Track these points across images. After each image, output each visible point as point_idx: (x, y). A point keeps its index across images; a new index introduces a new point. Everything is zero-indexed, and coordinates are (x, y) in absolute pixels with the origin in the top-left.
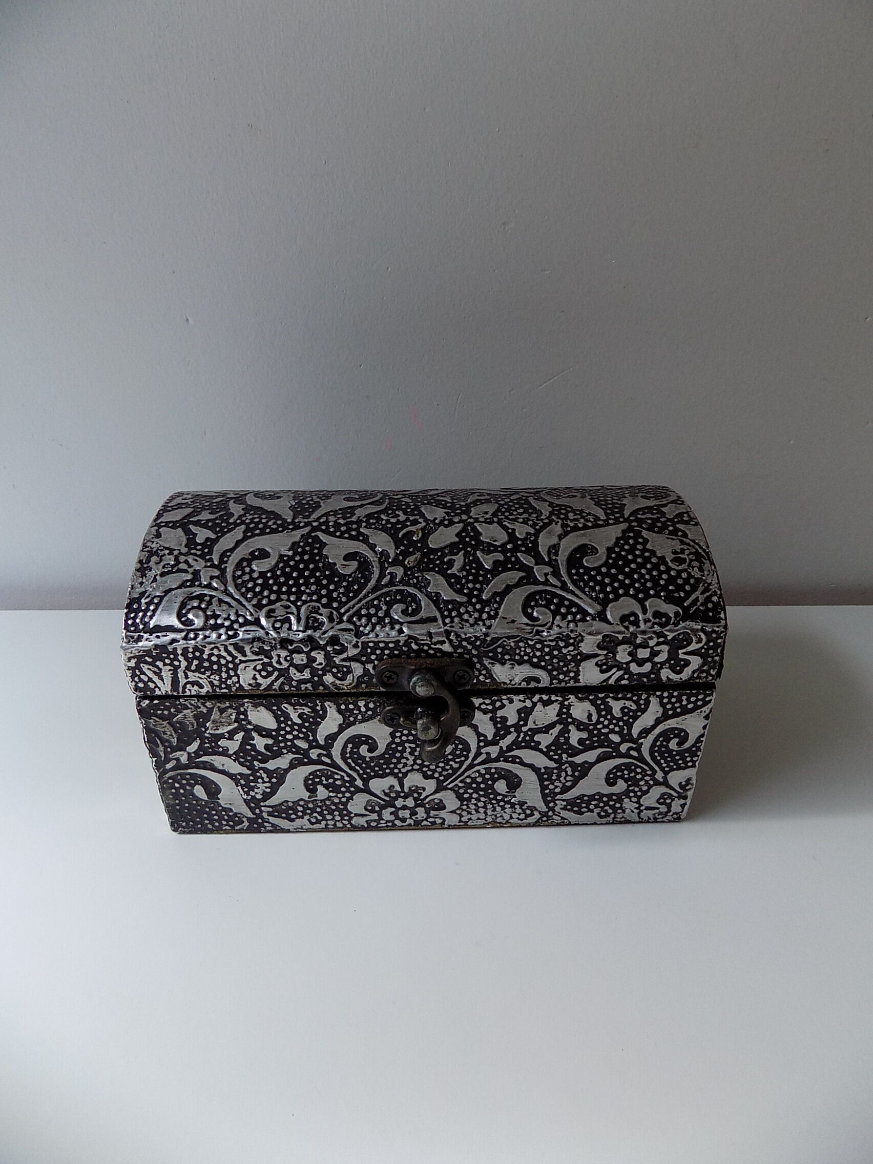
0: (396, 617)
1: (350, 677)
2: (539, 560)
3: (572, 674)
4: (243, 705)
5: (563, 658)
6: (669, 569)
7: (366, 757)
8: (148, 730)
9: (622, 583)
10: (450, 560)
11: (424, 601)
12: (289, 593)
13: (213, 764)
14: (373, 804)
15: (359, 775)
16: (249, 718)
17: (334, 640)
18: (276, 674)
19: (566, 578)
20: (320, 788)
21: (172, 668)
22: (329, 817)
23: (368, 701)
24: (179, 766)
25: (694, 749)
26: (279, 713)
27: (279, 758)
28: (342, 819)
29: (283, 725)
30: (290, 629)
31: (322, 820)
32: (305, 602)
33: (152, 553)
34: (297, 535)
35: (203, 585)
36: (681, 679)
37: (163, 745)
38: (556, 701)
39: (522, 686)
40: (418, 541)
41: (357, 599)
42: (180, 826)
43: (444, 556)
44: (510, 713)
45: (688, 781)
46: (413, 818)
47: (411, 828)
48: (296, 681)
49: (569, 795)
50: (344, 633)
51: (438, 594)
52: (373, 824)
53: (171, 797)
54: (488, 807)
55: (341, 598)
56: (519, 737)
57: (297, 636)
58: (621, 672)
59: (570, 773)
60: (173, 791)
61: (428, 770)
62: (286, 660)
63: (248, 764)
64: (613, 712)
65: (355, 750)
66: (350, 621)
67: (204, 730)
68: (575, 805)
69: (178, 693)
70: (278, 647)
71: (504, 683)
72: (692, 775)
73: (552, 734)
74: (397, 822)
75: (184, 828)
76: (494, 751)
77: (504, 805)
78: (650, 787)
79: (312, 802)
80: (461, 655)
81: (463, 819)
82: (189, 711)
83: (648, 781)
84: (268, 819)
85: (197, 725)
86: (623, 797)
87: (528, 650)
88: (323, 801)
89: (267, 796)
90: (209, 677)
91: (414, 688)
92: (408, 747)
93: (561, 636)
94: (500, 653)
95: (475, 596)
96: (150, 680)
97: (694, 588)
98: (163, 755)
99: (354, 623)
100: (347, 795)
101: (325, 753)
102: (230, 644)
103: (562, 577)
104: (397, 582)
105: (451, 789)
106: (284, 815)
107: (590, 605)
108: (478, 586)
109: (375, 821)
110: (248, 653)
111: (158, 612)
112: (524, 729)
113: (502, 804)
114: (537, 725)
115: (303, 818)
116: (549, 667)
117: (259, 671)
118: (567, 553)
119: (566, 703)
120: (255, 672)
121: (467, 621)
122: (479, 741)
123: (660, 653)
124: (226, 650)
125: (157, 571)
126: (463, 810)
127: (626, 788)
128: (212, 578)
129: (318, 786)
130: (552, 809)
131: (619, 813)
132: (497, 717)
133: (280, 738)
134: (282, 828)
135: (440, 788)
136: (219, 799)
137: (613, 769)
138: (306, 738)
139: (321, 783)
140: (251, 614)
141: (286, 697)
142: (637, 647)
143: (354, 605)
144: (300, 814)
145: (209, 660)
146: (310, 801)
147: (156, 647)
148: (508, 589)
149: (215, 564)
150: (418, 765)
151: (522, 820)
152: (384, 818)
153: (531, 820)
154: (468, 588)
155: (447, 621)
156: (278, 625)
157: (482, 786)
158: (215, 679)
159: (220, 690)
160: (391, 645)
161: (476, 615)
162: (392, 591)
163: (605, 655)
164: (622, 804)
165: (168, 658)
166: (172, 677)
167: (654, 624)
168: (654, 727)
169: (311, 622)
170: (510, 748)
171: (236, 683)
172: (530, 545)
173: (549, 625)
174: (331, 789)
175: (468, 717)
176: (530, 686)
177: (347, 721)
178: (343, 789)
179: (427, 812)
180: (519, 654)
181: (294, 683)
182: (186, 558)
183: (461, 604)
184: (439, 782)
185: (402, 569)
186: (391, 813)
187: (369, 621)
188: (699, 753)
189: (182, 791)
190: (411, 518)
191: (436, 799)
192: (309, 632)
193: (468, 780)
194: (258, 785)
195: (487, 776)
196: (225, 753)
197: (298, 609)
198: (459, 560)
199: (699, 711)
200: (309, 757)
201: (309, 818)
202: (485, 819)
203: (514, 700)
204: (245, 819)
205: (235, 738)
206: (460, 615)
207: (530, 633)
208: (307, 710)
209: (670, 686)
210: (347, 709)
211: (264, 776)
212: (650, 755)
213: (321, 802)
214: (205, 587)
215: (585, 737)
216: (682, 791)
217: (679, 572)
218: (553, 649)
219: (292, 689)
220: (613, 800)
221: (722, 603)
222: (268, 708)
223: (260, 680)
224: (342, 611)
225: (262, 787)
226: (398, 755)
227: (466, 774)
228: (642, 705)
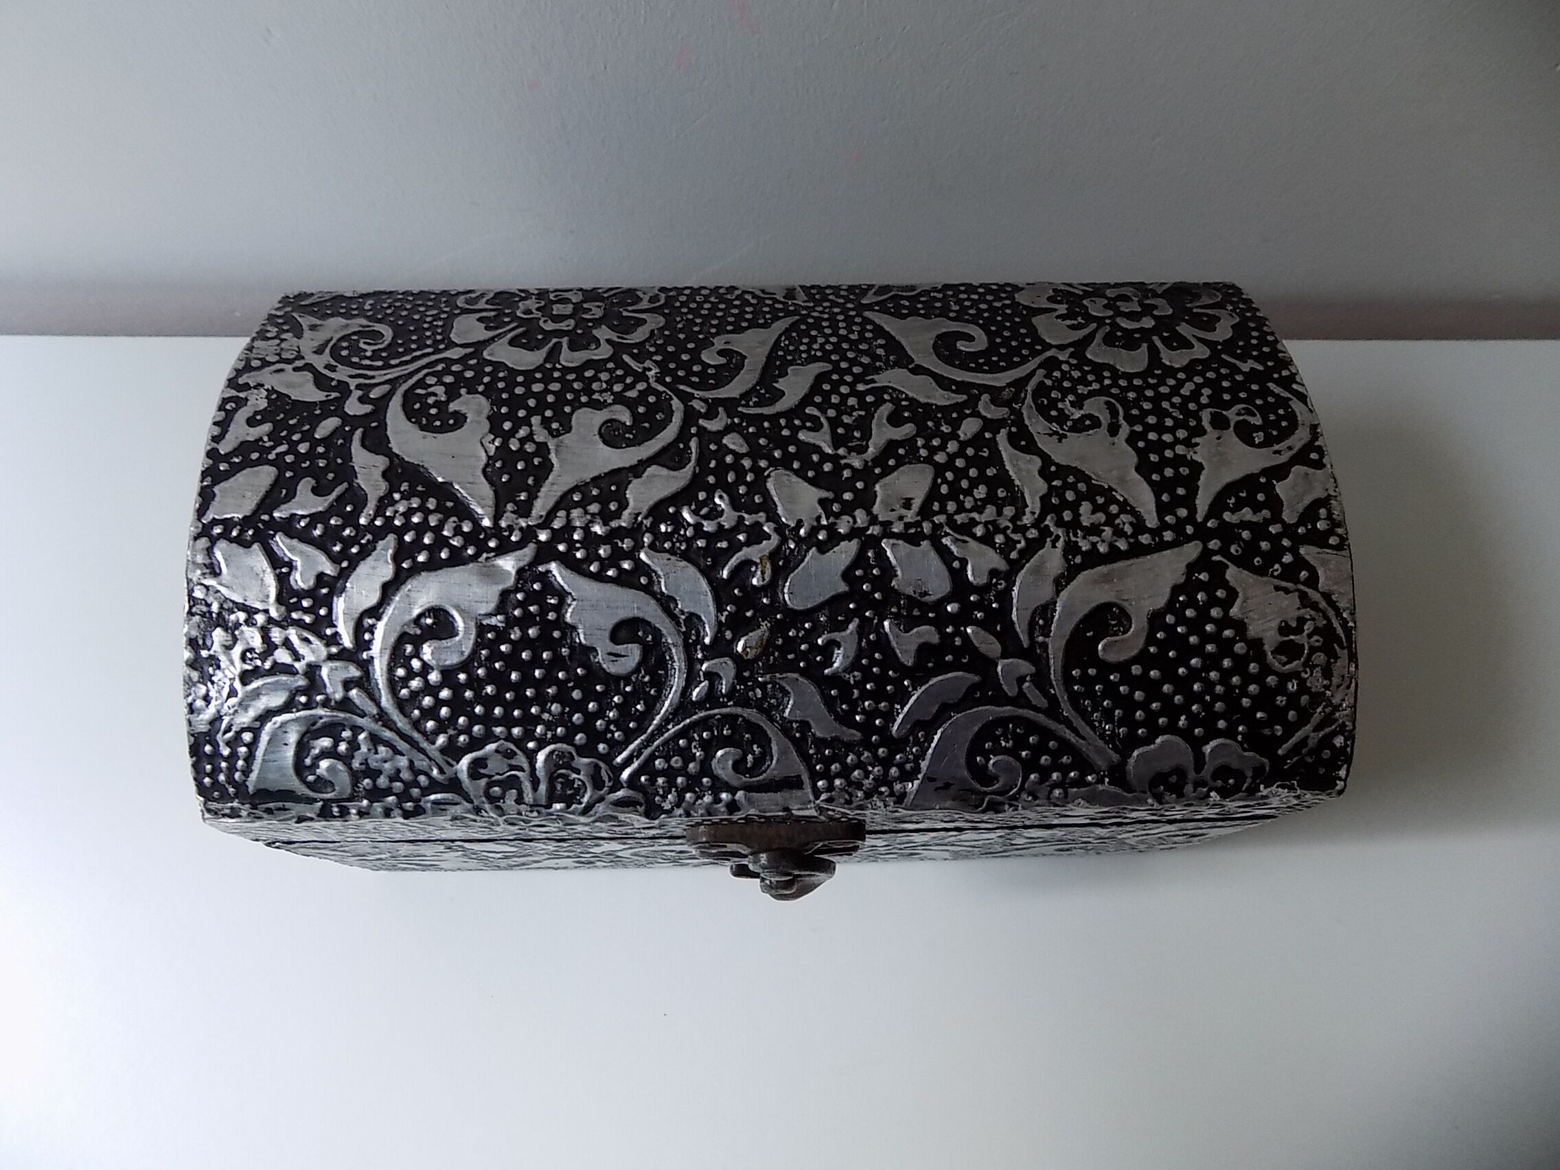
0: (723, 775)
2: (1011, 647)
6: (1266, 670)
9: (1167, 700)
10: (830, 641)
11: (776, 741)
12: (508, 721)
19: (1057, 690)
30: (520, 800)
32: (542, 744)
33: (209, 617)
34: (507, 570)
35: (333, 703)
40: (762, 590)
41: (644, 736)
43: (816, 630)
50: (625, 809)
51: (805, 726)
55: (613, 733)
66: (634, 783)
95: (877, 729)
97: (1304, 717)
99: (642, 789)
103: (1052, 686)
104: (723, 696)
107: (1099, 751)
108: (883, 706)
111: (256, 764)
118: (1068, 628)
121: (860, 787)
125: (231, 667)
128: (347, 684)
140: (441, 771)
143: (640, 748)
148: (943, 712)
149: (348, 651)
154: (864, 710)
155: (823, 786)
156: (496, 793)
161: (878, 771)
162: (712, 716)
169: (559, 787)
172: (995, 604)
173: (1014, 791)
182: (283, 633)
183: (850, 747)
185: (731, 663)
187: (671, 783)
190: (748, 519)
192: (558, 806)
197: (531, 756)
198: (847, 641)
206: (845, 771)
207: (976, 807)
214: (338, 706)
217: (1284, 678)
221: (1349, 749)
224: (618, 761)
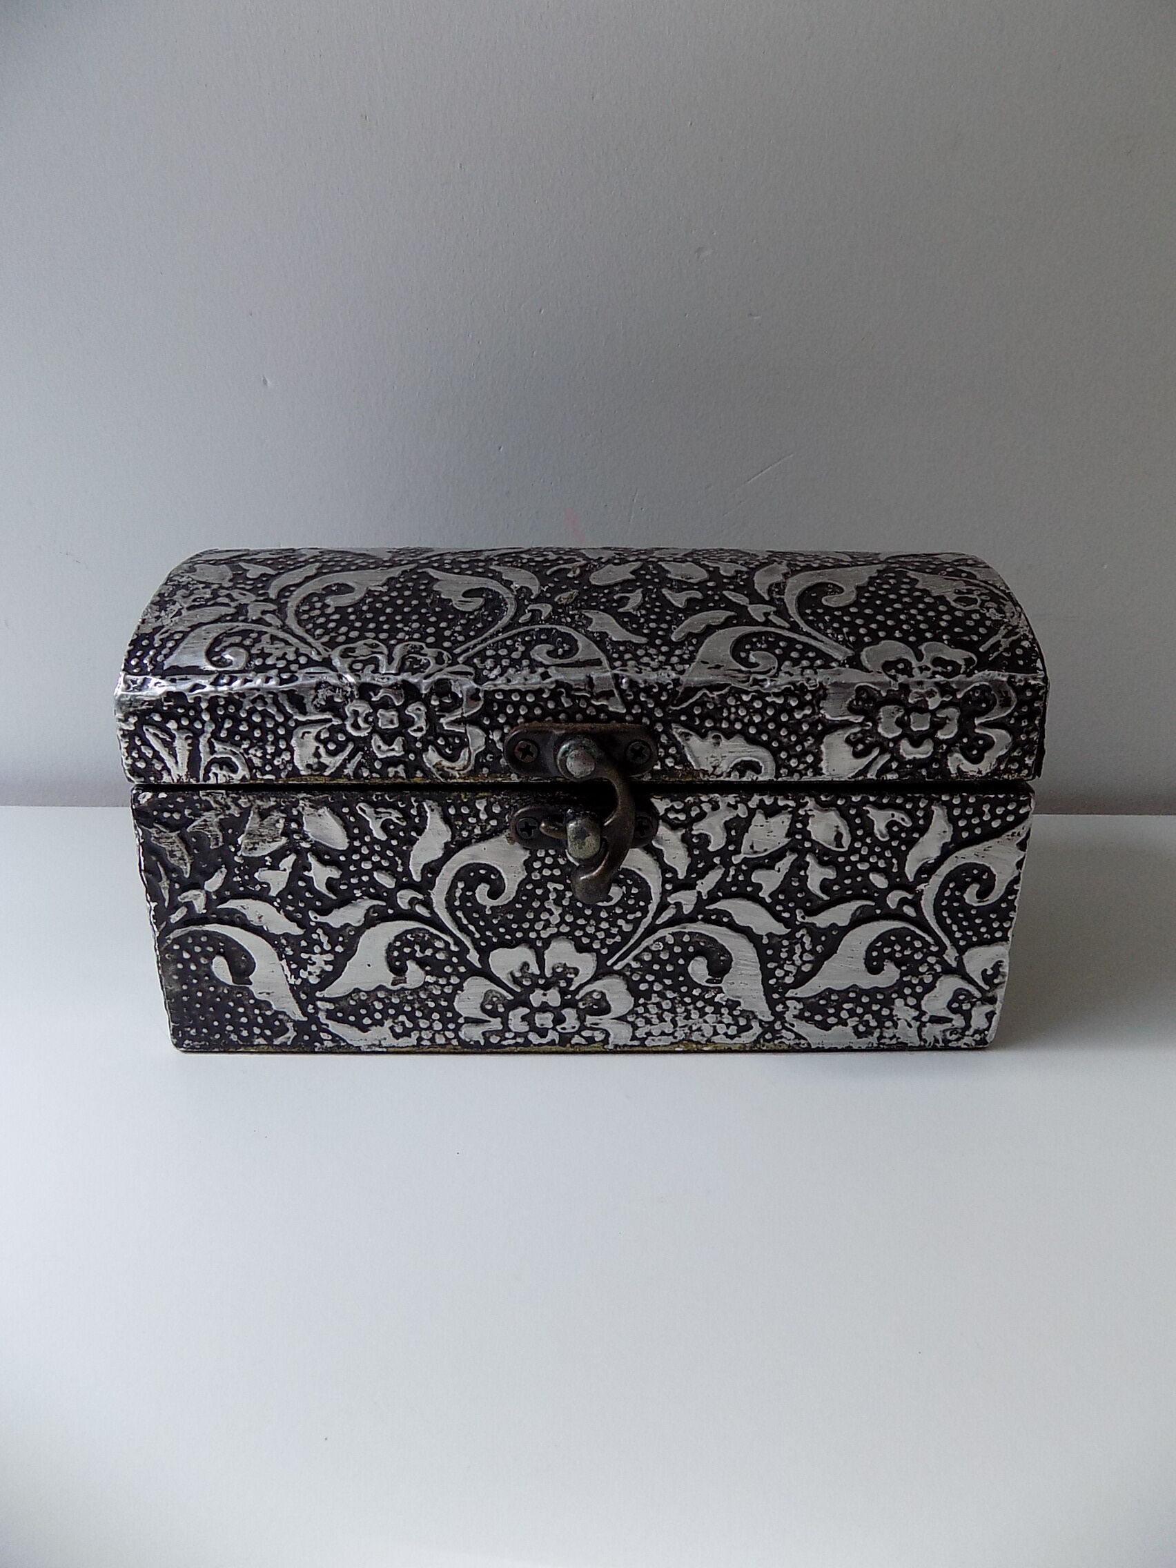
0: (540, 659)
1: (464, 754)
2: (755, 599)
3: (810, 759)
4: (295, 805)
5: (794, 727)
6: (951, 610)
7: (485, 907)
8: (149, 849)
9: (882, 626)
10: (622, 598)
11: (582, 641)
12: (378, 630)
13: (244, 915)
14: (495, 999)
15: (475, 942)
16: (305, 828)
17: (442, 688)
18: (350, 746)
19: (797, 619)
20: (411, 966)
21: (191, 735)
22: (423, 1024)
23: (492, 799)
24: (191, 919)
25: (1003, 905)
26: (352, 819)
27: (349, 907)
28: (445, 1028)
29: (357, 844)
30: (376, 671)
31: (413, 1029)
32: (400, 641)
33: (178, 586)
34: (396, 572)
35: (250, 620)
36: (980, 772)
37: (169, 878)
38: (787, 807)
39: (732, 779)
40: (574, 578)
41: (480, 639)
42: (186, 1036)
43: (612, 593)
44: (713, 829)
45: (997, 966)
46: (558, 1028)
47: (554, 1048)
48: (381, 760)
49: (806, 991)
50: (459, 677)
51: (603, 635)
52: (494, 1040)
53: (176, 977)
54: (678, 1010)
55: (456, 637)
56: (728, 876)
57: (385, 680)
58: (887, 757)
59: (808, 946)
60: (180, 966)
61: (583, 936)
62: (366, 720)
63: (300, 916)
64: (876, 831)
65: (468, 893)
66: (468, 662)
67: (233, 850)
68: (816, 1010)
69: (198, 780)
70: (356, 697)
71: (705, 772)
72: (1003, 956)
73: (779, 871)
74: (533, 1037)
75: (193, 1041)
76: (687, 899)
77: (704, 1007)
78: (936, 977)
79: (398, 993)
80: (637, 718)
81: (638, 1034)
82: (212, 813)
83: (933, 965)
84: (327, 1025)
85: (223, 842)
86: (894, 996)
87: (742, 712)
88: (415, 991)
89: (327, 979)
90: (246, 751)
91: (564, 762)
92: (551, 889)
93: (792, 688)
94: (698, 716)
95: (660, 637)
96: (156, 755)
97: (992, 631)
98: (167, 897)
99: (474, 666)
100: (454, 980)
101: (420, 897)
102: (283, 692)
103: (791, 617)
104: (542, 620)
105: (620, 973)
106: (352, 1018)
107: (836, 649)
108: (664, 626)
109: (496, 1032)
110: (310, 708)
111: (178, 650)
112: (736, 860)
113: (700, 1004)
114: (756, 852)
115: (382, 1025)
116: (775, 744)
117: (325, 743)
118: (797, 592)
119: (801, 812)
120: (317, 745)
121: (647, 665)
122: (665, 881)
123: (946, 723)
124: (276, 702)
125: (183, 604)
126: (640, 1015)
127: (898, 977)
128: (264, 612)
129: (408, 962)
130: (779, 1016)
131: (888, 1028)
132: (694, 836)
133: (352, 868)
134: (348, 1044)
135: (602, 972)
136: (251, 983)
137: (876, 941)
138: (391, 870)
139: (412, 956)
140: (319, 653)
141: (362, 789)
142: (909, 710)
143: (475, 645)
144: (378, 1016)
145: (248, 720)
146: (394, 991)
147: (169, 695)
148: (710, 630)
149: (272, 599)
150: (568, 924)
151: (732, 1037)
152: (511, 1027)
153: (747, 1038)
154: (648, 628)
155: (618, 664)
156: (358, 666)
157: (669, 968)
158: (255, 756)
159: (263, 775)
160: (530, 699)
161: (662, 658)
162: (533, 630)
163: (861, 724)
164: (891, 1010)
165: (186, 715)
166: (189, 750)
167: (934, 673)
168: (939, 861)
169: (408, 663)
170: (713, 898)
171: (288, 762)
172: (742, 583)
173: (773, 672)
174: (428, 968)
175: (647, 827)
176: (744, 779)
177: (457, 838)
178: (448, 969)
179: (581, 1019)
180: (727, 719)
181: (377, 765)
182: (228, 592)
183: (638, 646)
184: (601, 960)
185: (549, 606)
186: (524, 1018)
187: (497, 663)
188: (1012, 914)
189: (193, 967)
190: (565, 557)
191: (594, 991)
192: (404, 676)
193: (647, 957)
194: (314, 958)
195: (677, 950)
196: (262, 895)
197: (391, 648)
198: (636, 598)
199: (1010, 833)
200: (394, 905)
201: (392, 1024)
202: (672, 1034)
203: (720, 803)
204: (290, 1025)
205: (283, 865)
206: (636, 658)
207: (744, 682)
208: (395, 816)
209: (962, 785)
210: (459, 815)
211: (324, 939)
212: (935, 914)
213: (411, 994)
214: (253, 622)
215: (831, 878)
216: (987, 988)
217: (968, 615)
218: (780, 709)
219: (374, 775)
220: (877, 1002)
221: (1036, 649)
222: (336, 812)
223: (325, 759)
224: (458, 651)
225: (320, 962)
226: (536, 904)
227: (644, 944)
228: (920, 818)
